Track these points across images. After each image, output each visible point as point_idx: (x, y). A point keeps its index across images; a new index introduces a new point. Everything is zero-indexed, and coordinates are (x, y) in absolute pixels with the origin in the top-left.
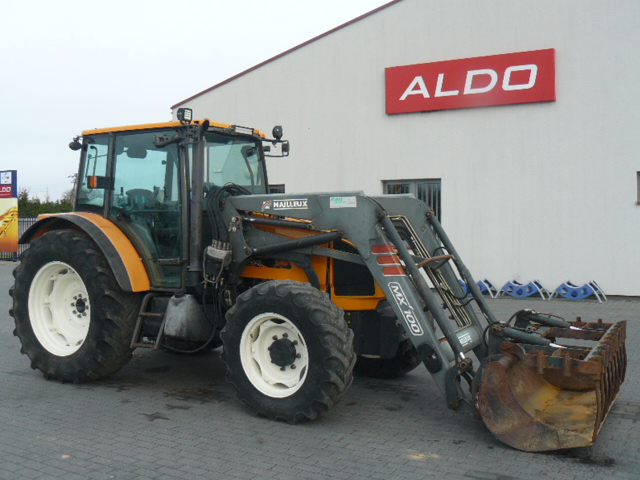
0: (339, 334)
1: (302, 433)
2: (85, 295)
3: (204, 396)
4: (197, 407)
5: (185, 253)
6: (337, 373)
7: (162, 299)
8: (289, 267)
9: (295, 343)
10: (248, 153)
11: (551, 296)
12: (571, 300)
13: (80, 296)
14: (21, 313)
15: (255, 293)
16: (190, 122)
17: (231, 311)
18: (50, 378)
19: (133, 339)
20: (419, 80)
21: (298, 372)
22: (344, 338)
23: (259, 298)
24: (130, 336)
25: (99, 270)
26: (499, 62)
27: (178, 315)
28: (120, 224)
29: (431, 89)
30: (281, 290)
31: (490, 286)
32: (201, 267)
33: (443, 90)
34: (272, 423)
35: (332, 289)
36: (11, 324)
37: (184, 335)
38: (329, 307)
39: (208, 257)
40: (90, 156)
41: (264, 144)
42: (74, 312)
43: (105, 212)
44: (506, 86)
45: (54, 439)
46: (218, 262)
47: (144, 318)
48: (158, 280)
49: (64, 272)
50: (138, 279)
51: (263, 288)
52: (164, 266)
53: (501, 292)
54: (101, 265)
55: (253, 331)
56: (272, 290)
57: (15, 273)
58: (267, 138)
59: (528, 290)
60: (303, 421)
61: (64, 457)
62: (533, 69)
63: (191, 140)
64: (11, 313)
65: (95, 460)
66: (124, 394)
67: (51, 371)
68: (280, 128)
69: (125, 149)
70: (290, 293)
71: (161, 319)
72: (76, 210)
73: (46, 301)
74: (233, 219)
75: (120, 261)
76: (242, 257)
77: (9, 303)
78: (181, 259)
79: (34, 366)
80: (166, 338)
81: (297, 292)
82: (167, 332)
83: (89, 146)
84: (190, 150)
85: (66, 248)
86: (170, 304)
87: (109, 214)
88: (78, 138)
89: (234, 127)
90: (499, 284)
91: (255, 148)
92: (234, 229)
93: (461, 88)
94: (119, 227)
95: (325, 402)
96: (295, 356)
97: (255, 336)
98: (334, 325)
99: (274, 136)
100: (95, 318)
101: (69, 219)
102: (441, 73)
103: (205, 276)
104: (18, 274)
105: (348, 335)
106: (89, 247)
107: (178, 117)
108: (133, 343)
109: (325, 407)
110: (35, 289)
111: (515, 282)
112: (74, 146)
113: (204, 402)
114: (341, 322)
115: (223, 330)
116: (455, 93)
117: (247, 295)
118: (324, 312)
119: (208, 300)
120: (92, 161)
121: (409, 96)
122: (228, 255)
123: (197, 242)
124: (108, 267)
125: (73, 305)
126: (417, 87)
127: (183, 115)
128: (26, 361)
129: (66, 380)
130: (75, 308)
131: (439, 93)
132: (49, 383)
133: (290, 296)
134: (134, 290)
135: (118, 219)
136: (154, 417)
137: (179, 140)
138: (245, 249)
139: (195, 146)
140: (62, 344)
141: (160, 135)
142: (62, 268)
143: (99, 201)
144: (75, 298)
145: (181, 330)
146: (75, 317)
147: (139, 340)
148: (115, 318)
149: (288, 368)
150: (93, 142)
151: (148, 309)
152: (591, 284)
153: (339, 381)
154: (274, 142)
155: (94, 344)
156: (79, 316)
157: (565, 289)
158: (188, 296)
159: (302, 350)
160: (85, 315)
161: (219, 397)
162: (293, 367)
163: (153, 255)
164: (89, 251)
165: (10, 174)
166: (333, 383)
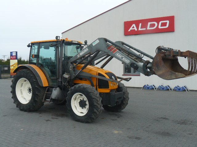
0: (97, 99)
1: (87, 125)
2: (31, 88)
3: (63, 115)
4: (60, 118)
5: (58, 76)
6: (96, 109)
7: (51, 89)
8: (86, 80)
9: (86, 101)
10: (77, 48)
11: (172, 90)
12: (178, 91)
13: (30, 87)
14: (14, 92)
15: (75, 88)
16: (59, 40)
17: (69, 92)
18: (21, 110)
19: (43, 100)
20: (134, 25)
21: (86, 109)
22: (98, 100)
23: (76, 89)
24: (42, 99)
25: (34, 80)
26: (158, 20)
27: (55, 93)
28: (40, 68)
29: (138, 28)
30: (82, 87)
31: (155, 87)
32: (62, 80)
33: (141, 28)
34: (79, 123)
35: (98, 87)
36: (11, 95)
37: (57, 99)
38: (95, 91)
39: (64, 77)
40: (33, 49)
41: (82, 45)
42: (28, 92)
43: (37, 64)
44: (160, 27)
45: (20, 125)
46: (66, 78)
47: (46, 94)
48: (51, 83)
49: (25, 81)
50: (45, 83)
51: (77, 86)
52: (52, 79)
53: (158, 89)
54: (35, 79)
55: (75, 98)
56: (79, 87)
57: (12, 81)
58: (83, 44)
59: (165, 88)
60: (87, 122)
61: (22, 129)
62: (168, 22)
63: (60, 45)
64: (11, 92)
65: (30, 130)
66: (41, 115)
67: (22, 108)
68: (86, 41)
69: (43, 47)
70: (84, 87)
71: (51, 94)
72: (29, 64)
73: (21, 89)
74: (71, 67)
75: (40, 78)
76: (73, 77)
77: (11, 89)
78: (57, 77)
79: (17, 107)
80: (52, 99)
81: (86, 87)
82: (52, 98)
83: (33, 46)
84: (60, 48)
85: (25, 74)
86: (53, 90)
87: (38, 65)
88: (30, 44)
89: (72, 41)
90: (157, 86)
91: (79, 47)
92: (71, 70)
93: (146, 27)
94: (40, 69)
95: (93, 117)
96: (86, 105)
97: (75, 99)
98: (95, 96)
99: (85, 43)
100: (33, 94)
101: (27, 66)
102: (140, 23)
103: (63, 83)
104: (13, 81)
105: (100, 99)
106: (32, 74)
107: (56, 38)
108: (43, 101)
109: (93, 118)
110: (18, 85)
111: (162, 86)
112: (29, 46)
113: (62, 117)
114: (98, 95)
115: (67, 97)
116: (145, 29)
117: (73, 88)
118: (93, 93)
119: (63, 89)
120: (34, 50)
121: (131, 30)
122: (69, 77)
123: (61, 73)
124: (37, 79)
125: (28, 90)
126: (133, 27)
127: (57, 38)
128: (15, 105)
129: (25, 111)
130: (28, 91)
131: (140, 29)
132: (21, 111)
133: (84, 88)
134: (44, 86)
135: (40, 67)
136: (47, 121)
137: (56, 45)
138: (74, 75)
139: (61, 47)
140: (25, 101)
141: (51, 43)
142: (25, 80)
143: (35, 61)
144: (28, 88)
145: (56, 97)
146: (28, 93)
147: (45, 100)
148: (39, 94)
149: (84, 108)
150: (34, 45)
151: (48, 91)
152: (185, 87)
153: (97, 112)
154: (85, 45)
155: (33, 101)
156: (30, 93)
157: (177, 88)
158: (58, 88)
159: (87, 103)
160: (31, 93)
161: (67, 116)
162: (85, 108)
163: (49, 76)
164: (31, 75)
165: (15, 53)
166: (95, 112)
